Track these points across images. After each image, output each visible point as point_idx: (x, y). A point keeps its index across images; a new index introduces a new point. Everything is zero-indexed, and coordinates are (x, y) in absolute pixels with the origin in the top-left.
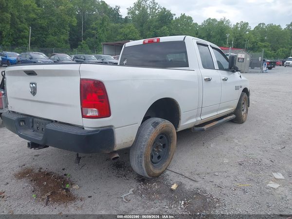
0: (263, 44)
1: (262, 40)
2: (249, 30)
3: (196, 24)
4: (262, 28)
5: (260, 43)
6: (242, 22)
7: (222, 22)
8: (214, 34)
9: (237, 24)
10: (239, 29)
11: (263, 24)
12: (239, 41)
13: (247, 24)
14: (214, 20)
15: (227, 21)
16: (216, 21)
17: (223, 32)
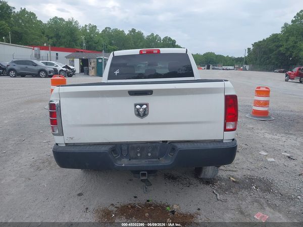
0: (112, 47)
1: (111, 44)
2: (97, 33)
3: (40, 22)
4: (109, 32)
5: (109, 46)
6: (90, 24)
7: (70, 23)
8: (63, 34)
9: (86, 26)
10: (88, 31)
11: (109, 28)
12: (90, 43)
13: (95, 27)
14: (61, 19)
15: (76, 22)
16: (64, 20)
17: (73, 33)
